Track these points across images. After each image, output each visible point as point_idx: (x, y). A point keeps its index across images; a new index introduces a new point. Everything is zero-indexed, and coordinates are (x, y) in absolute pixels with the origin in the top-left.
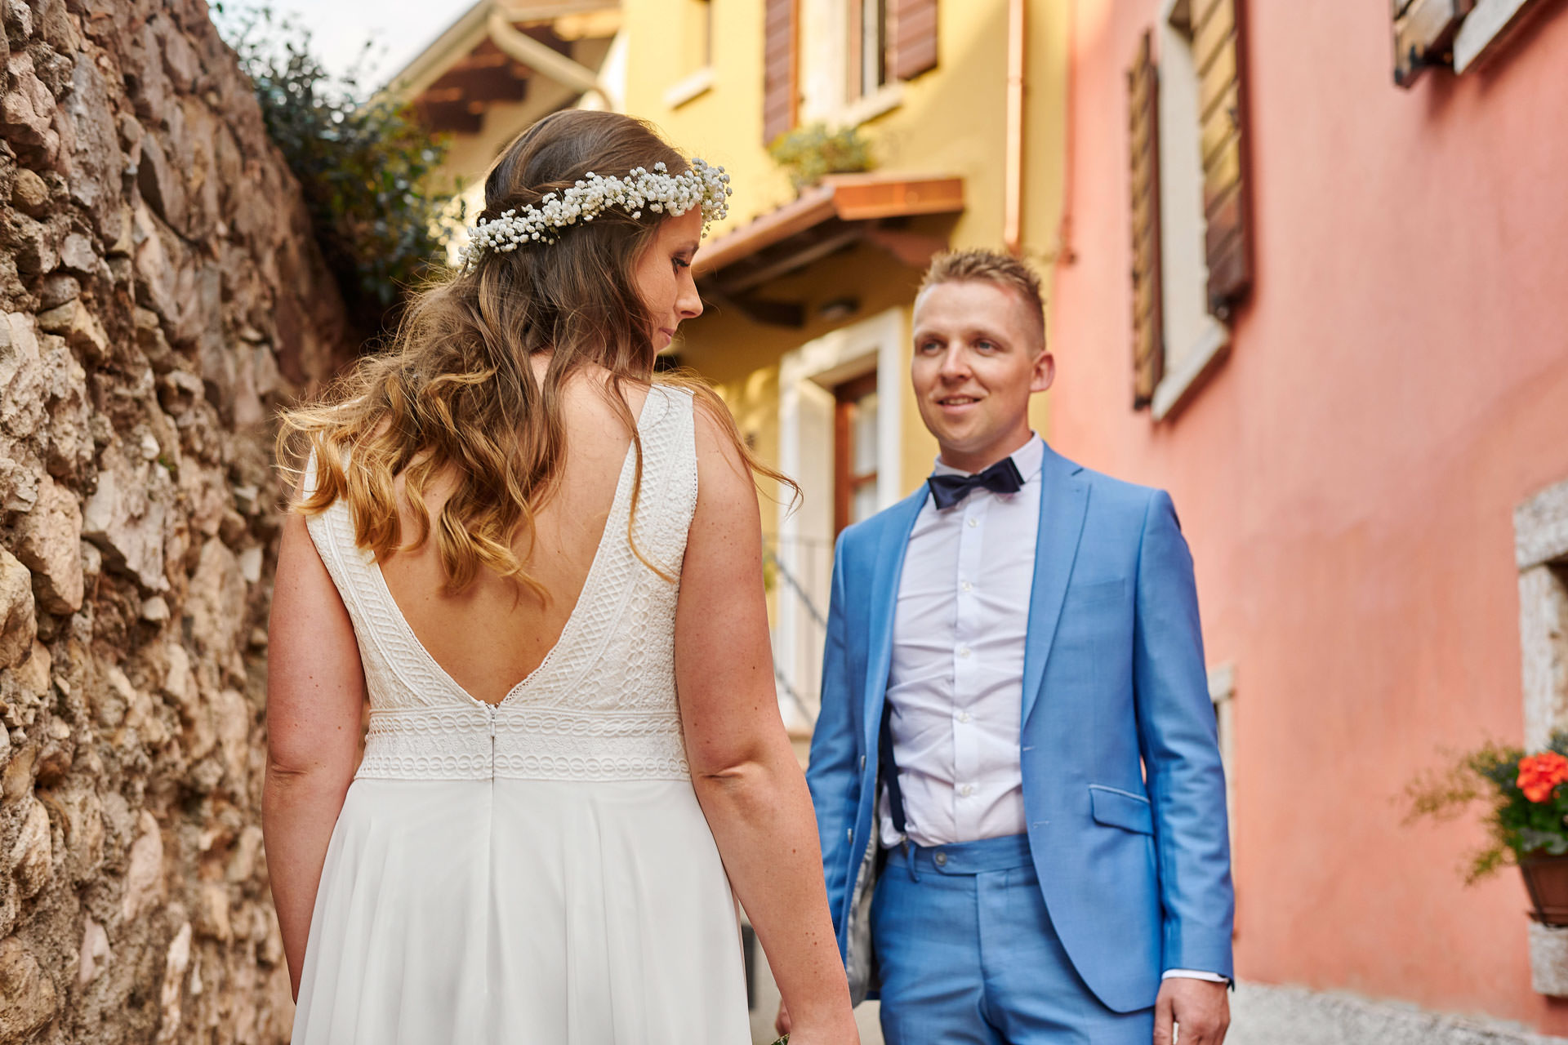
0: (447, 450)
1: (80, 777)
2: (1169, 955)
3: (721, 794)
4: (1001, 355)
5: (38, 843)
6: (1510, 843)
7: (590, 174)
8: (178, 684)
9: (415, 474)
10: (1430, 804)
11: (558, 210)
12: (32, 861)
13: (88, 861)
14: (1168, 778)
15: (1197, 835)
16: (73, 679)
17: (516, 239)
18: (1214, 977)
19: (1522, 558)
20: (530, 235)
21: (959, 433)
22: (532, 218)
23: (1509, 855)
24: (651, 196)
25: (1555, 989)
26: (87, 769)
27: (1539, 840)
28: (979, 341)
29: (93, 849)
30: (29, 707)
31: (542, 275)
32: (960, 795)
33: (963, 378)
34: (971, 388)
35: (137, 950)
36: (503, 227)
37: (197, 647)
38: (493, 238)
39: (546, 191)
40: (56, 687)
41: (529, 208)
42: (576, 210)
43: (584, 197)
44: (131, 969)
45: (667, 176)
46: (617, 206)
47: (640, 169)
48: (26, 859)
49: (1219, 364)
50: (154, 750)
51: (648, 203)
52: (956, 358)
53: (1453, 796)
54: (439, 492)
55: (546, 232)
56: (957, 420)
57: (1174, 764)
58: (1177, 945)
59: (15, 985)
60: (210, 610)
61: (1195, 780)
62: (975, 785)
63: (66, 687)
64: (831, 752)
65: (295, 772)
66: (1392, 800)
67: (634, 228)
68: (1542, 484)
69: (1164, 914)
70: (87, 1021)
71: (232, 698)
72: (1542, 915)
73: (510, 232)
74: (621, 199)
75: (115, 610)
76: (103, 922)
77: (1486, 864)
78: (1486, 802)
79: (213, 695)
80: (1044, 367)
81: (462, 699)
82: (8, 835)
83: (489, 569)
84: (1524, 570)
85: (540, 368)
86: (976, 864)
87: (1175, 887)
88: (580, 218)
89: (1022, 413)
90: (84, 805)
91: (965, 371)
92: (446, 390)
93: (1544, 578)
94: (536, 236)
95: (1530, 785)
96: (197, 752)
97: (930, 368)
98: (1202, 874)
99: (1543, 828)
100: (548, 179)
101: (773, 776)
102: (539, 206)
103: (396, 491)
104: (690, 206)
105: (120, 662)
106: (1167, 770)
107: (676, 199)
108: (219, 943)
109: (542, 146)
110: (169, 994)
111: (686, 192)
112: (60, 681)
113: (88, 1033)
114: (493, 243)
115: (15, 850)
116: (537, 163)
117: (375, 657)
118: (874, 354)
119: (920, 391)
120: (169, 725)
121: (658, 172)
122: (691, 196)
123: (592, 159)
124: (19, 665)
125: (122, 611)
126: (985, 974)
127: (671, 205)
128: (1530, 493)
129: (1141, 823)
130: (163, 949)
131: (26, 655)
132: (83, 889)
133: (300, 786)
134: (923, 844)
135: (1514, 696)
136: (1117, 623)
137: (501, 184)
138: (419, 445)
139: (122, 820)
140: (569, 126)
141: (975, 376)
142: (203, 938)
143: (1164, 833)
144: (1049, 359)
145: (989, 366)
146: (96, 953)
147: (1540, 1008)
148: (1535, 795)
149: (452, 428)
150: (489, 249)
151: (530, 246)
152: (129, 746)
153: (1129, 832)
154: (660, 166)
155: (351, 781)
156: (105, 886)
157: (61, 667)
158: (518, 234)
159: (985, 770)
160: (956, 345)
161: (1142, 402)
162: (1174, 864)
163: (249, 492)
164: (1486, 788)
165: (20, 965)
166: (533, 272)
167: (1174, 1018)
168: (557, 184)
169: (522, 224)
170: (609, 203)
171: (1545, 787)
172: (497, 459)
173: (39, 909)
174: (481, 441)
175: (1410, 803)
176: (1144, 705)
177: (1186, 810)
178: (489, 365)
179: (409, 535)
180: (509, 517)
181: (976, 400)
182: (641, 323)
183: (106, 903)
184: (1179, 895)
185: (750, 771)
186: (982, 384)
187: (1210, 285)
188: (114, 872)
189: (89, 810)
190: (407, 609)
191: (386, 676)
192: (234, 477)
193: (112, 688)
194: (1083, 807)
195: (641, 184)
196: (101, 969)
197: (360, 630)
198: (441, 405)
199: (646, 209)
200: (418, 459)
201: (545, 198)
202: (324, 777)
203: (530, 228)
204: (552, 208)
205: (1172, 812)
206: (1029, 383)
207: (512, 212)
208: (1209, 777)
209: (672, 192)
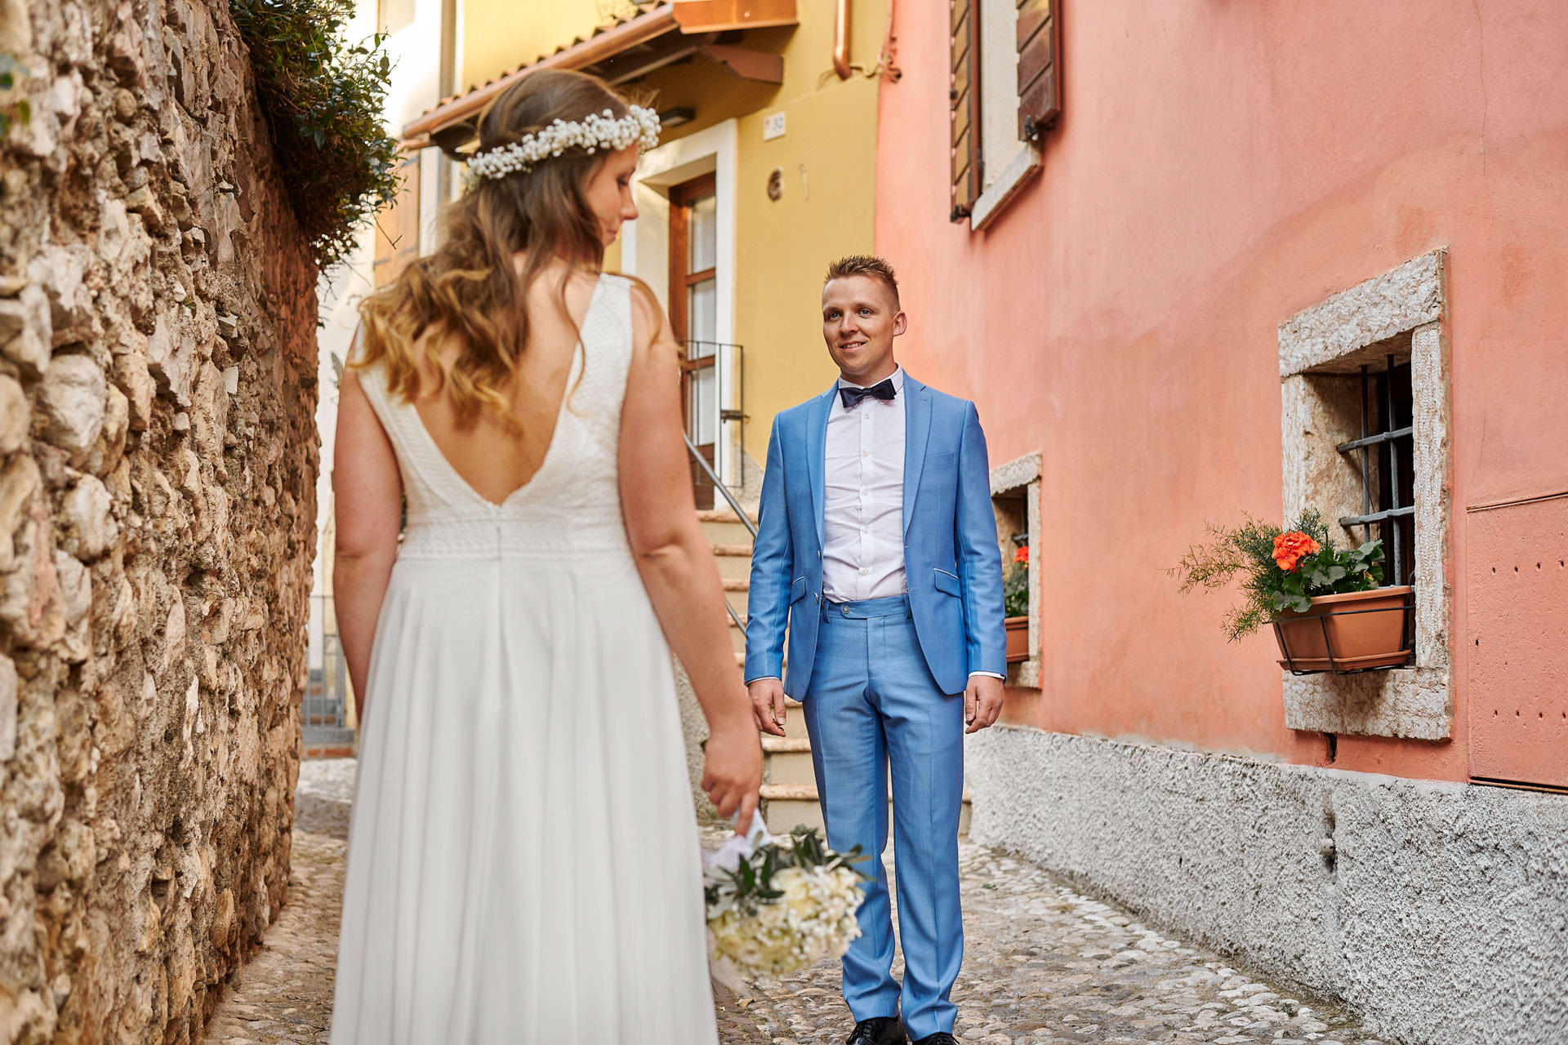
0: (455, 324)
1: (144, 557)
2: (973, 664)
3: (653, 569)
4: (874, 317)
5: (127, 608)
6: (1267, 605)
7: (557, 121)
8: (192, 482)
9: (432, 341)
10: (1201, 575)
11: (535, 147)
12: (124, 622)
13: (149, 623)
14: (973, 566)
15: (988, 598)
16: (142, 480)
17: (504, 169)
18: (999, 676)
19: (1284, 369)
20: (514, 165)
21: (854, 363)
22: (515, 154)
23: (1265, 615)
24: (601, 137)
25: (1302, 726)
26: (148, 551)
27: (1288, 601)
28: (861, 309)
29: (152, 613)
30: (124, 503)
31: (522, 195)
32: (861, 574)
33: (854, 332)
34: (859, 337)
35: (169, 695)
36: (495, 161)
37: (198, 448)
38: (487, 168)
39: (525, 134)
40: (133, 488)
41: (513, 146)
42: (547, 148)
43: (553, 139)
44: (166, 710)
45: (612, 121)
46: (577, 145)
47: (594, 116)
48: (120, 621)
49: (1031, 181)
50: (179, 533)
51: (599, 142)
52: (850, 321)
53: (1221, 567)
54: (449, 355)
55: (526, 163)
56: (852, 355)
57: (975, 558)
58: (978, 658)
59: (113, 717)
60: (207, 420)
61: (987, 567)
62: (870, 569)
63: (139, 487)
64: (771, 547)
65: (356, 556)
66: (1171, 572)
67: (590, 158)
68: (1300, 307)
69: (968, 640)
70: (144, 749)
71: (219, 490)
72: (1290, 664)
73: (500, 164)
74: (580, 140)
75: (159, 424)
76: (153, 672)
77: (1247, 622)
78: (1247, 572)
79: (210, 489)
80: (900, 320)
81: (476, 501)
82: (111, 602)
83: (486, 410)
84: (1285, 378)
85: (520, 263)
86: (867, 613)
87: (977, 627)
88: (550, 154)
89: (888, 351)
90: (147, 579)
91: (856, 329)
92: (458, 283)
93: (1300, 383)
94: (519, 167)
95: (1282, 558)
96: (201, 537)
97: (834, 328)
98: (992, 620)
99: (1291, 593)
100: (527, 124)
101: (690, 555)
102: (520, 144)
103: (416, 353)
104: (629, 142)
105: (160, 465)
106: (972, 562)
107: (620, 138)
108: (211, 693)
109: (522, 100)
110: (187, 732)
111: (626, 133)
112: (135, 482)
113: (144, 759)
114: (487, 172)
115: (115, 613)
116: (518, 113)
117: (412, 473)
118: (714, 156)
119: (829, 341)
120: (185, 515)
121: (606, 118)
122: (630, 135)
123: (559, 109)
124: (114, 472)
125: (164, 426)
126: (870, 674)
127: (616, 143)
128: (1291, 314)
129: (956, 591)
130: (183, 695)
131: (119, 463)
132: (145, 643)
133: (360, 566)
134: (836, 601)
135: (1275, 483)
136: (948, 478)
137: (492, 127)
138: (432, 319)
139: (165, 591)
140: (540, 85)
141: (860, 329)
142: (204, 689)
143: (969, 597)
144: (903, 315)
145: (869, 323)
146: (148, 697)
147: (1291, 742)
148: (1284, 565)
149: (458, 308)
150: (484, 177)
151: (514, 175)
152: (170, 532)
153: (950, 595)
154: (608, 112)
155: (395, 561)
156: (155, 643)
157: (136, 470)
158: (506, 165)
159: (877, 561)
160: (848, 314)
161: (961, 214)
162: (976, 614)
163: (231, 320)
164: (1248, 560)
165: (115, 702)
166: (516, 194)
167: (977, 699)
168: (533, 129)
169: (508, 158)
170: (572, 143)
171: (1293, 559)
172: (491, 332)
173: (124, 659)
174: (478, 318)
175: (1186, 573)
176: (960, 524)
177: (982, 584)
178: (487, 264)
179: (427, 387)
180: (501, 373)
181: (863, 343)
182: (593, 229)
183: (154, 656)
184: (979, 631)
185: (671, 551)
186: (865, 334)
187: (1021, 112)
188: (160, 633)
189: (150, 583)
190: (436, 439)
191: (420, 485)
192: (220, 310)
193: (158, 486)
194: (931, 581)
195: (594, 128)
196: (151, 709)
197: (401, 454)
198: (451, 293)
199: (598, 147)
200: (430, 331)
201: (525, 139)
202: (375, 560)
203: (514, 161)
204: (531, 147)
205: (975, 585)
206: (892, 331)
207: (501, 149)
208: (995, 566)
209: (617, 133)
